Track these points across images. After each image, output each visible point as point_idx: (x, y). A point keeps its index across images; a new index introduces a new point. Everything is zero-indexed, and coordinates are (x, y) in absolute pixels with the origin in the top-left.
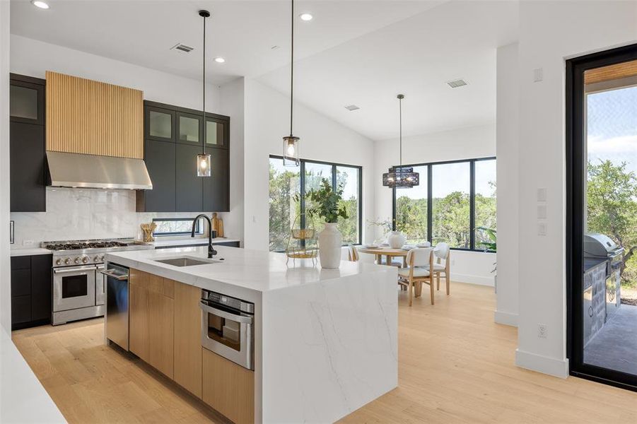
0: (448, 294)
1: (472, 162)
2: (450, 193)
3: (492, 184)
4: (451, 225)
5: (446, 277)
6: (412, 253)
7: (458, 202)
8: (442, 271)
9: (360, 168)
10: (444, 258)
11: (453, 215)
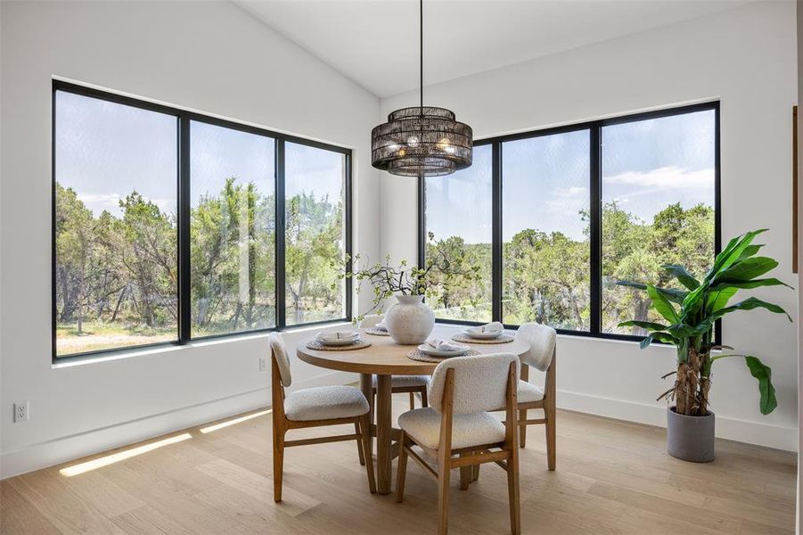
0: (552, 467)
1: (595, 128)
2: (519, 232)
3: (585, 214)
4: (525, 276)
5: (545, 421)
6: (449, 375)
7: (531, 244)
8: (534, 405)
9: (348, 153)
10: (542, 368)
11: (527, 261)
